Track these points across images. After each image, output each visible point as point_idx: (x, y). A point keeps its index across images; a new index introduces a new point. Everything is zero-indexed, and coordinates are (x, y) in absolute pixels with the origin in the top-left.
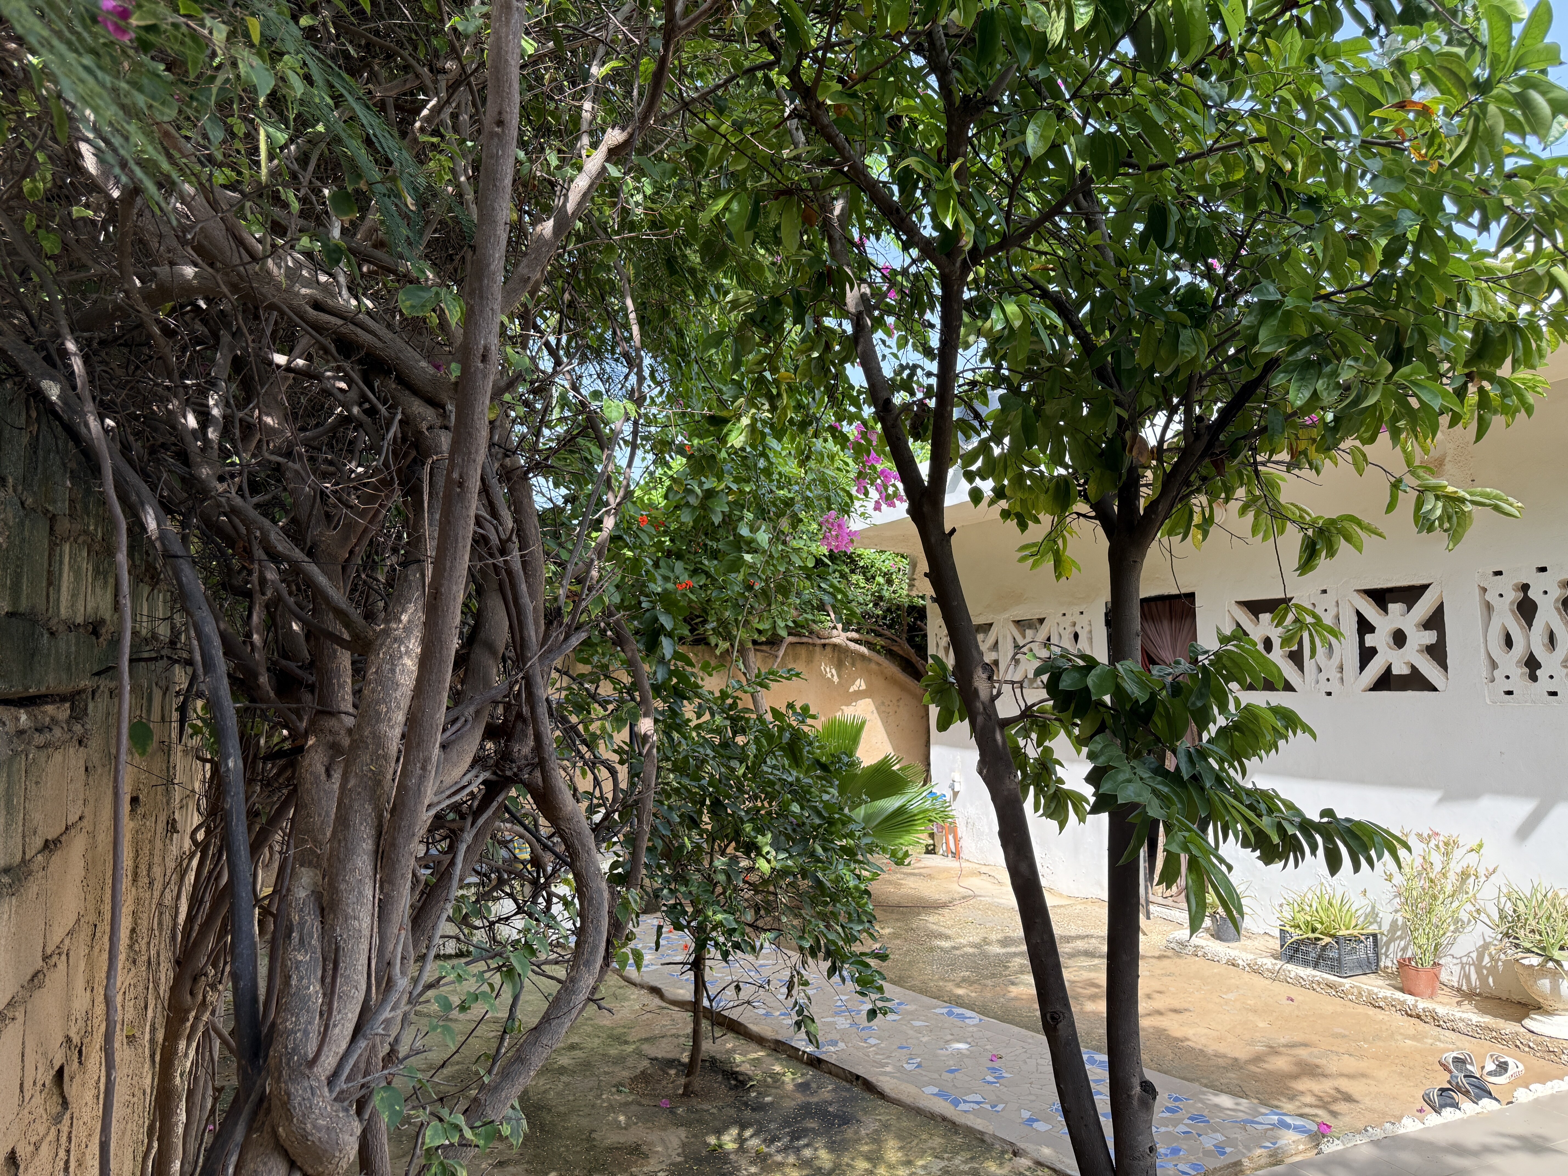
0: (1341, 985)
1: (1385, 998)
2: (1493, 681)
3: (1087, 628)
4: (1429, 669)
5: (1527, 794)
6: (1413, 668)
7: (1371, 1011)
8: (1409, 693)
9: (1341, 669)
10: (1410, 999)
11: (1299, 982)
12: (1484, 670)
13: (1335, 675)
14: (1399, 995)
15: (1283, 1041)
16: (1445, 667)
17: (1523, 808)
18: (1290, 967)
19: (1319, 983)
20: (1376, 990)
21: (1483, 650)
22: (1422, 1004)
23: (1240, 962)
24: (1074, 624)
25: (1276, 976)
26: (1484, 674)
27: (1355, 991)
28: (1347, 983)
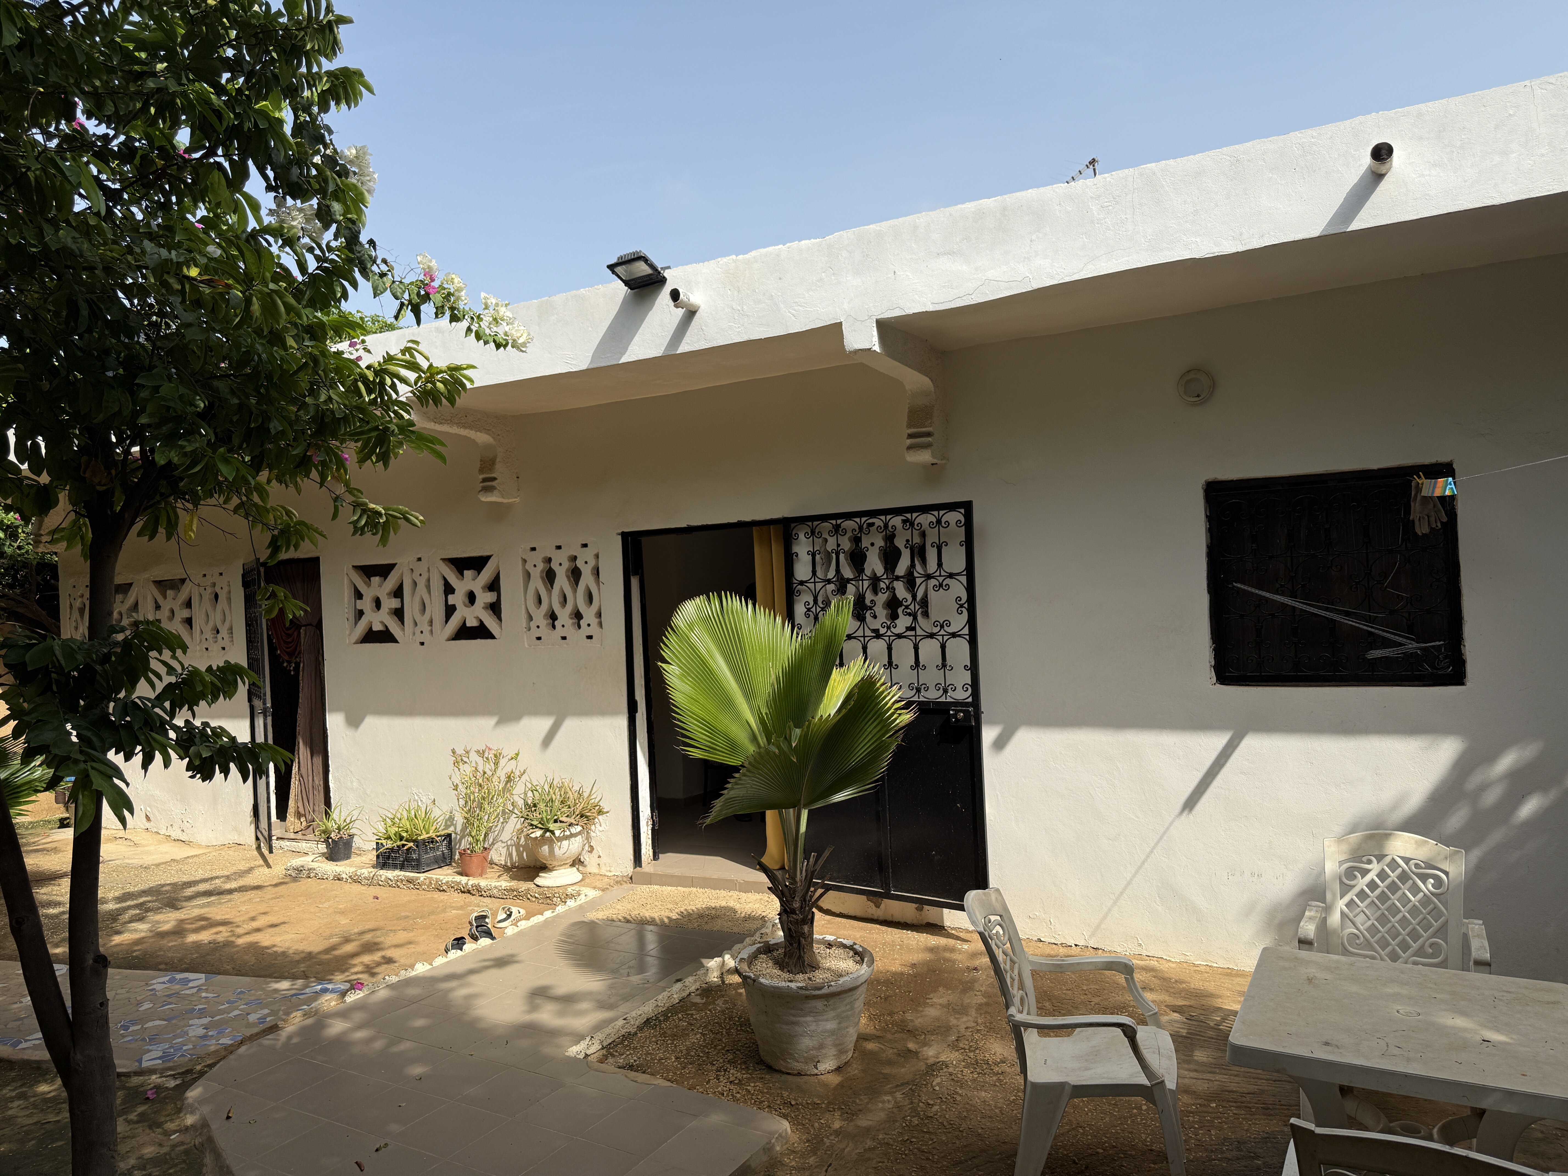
0: (418, 878)
1: (447, 882)
2: (529, 630)
3: (226, 589)
4: (490, 623)
5: (547, 713)
6: (481, 622)
7: (437, 895)
8: (479, 641)
9: (431, 622)
10: (464, 880)
11: (388, 883)
12: (524, 623)
13: (426, 629)
14: (458, 878)
15: (356, 930)
16: (500, 619)
17: (544, 724)
18: (382, 872)
19: (402, 881)
20: (441, 877)
21: (523, 607)
22: (472, 881)
23: (344, 876)
24: (214, 585)
25: (371, 882)
26: (524, 625)
27: (428, 881)
28: (422, 876)
